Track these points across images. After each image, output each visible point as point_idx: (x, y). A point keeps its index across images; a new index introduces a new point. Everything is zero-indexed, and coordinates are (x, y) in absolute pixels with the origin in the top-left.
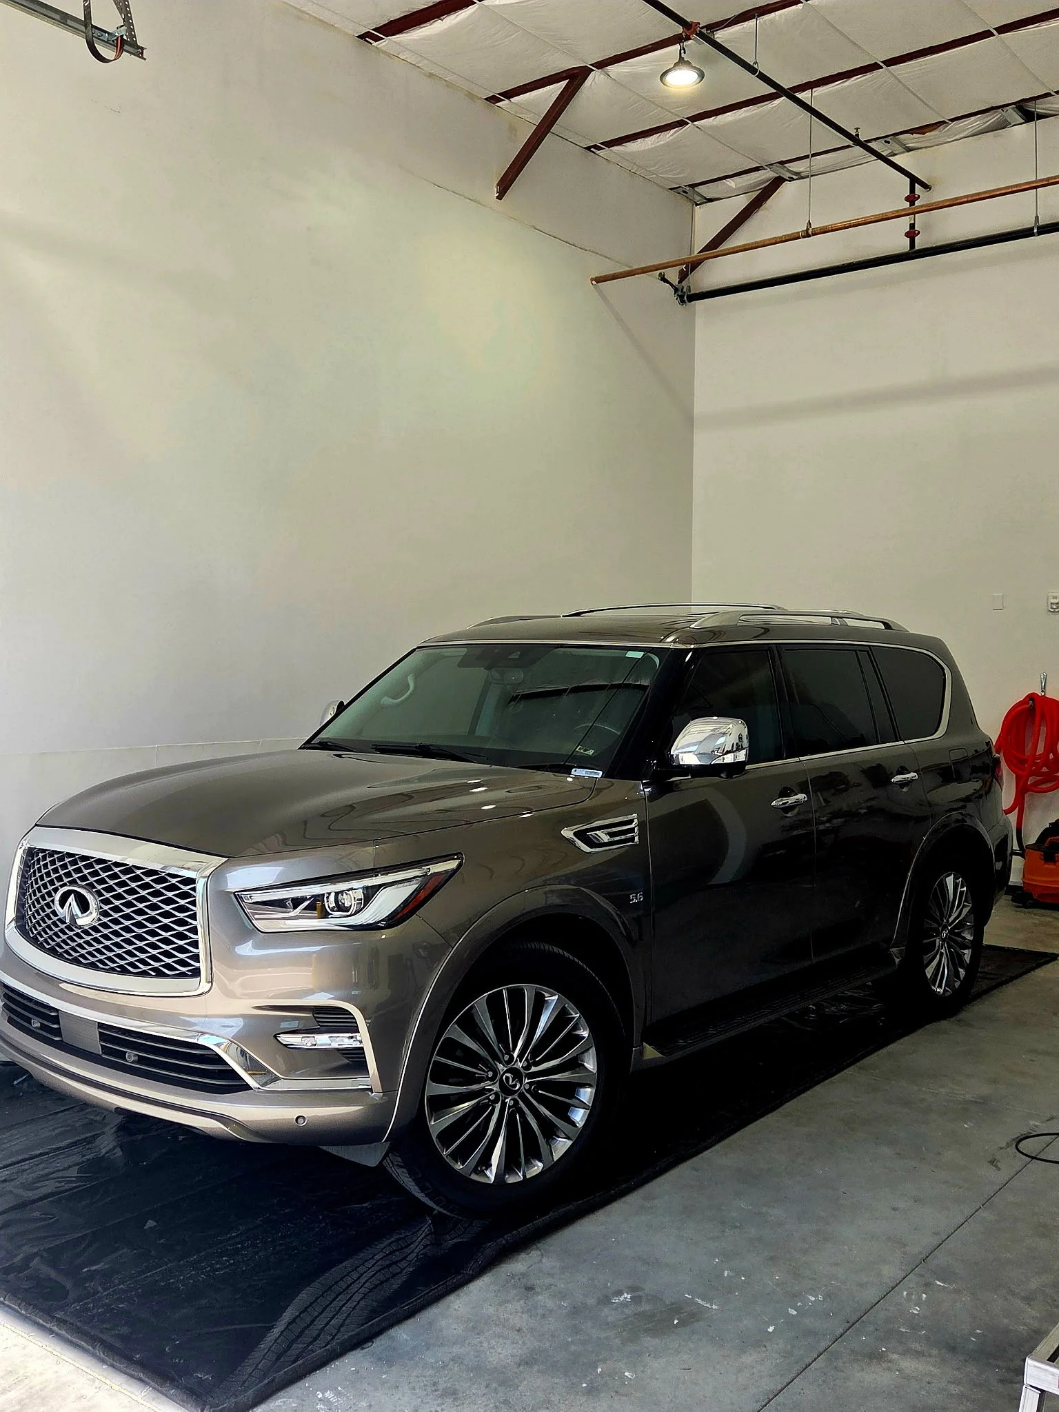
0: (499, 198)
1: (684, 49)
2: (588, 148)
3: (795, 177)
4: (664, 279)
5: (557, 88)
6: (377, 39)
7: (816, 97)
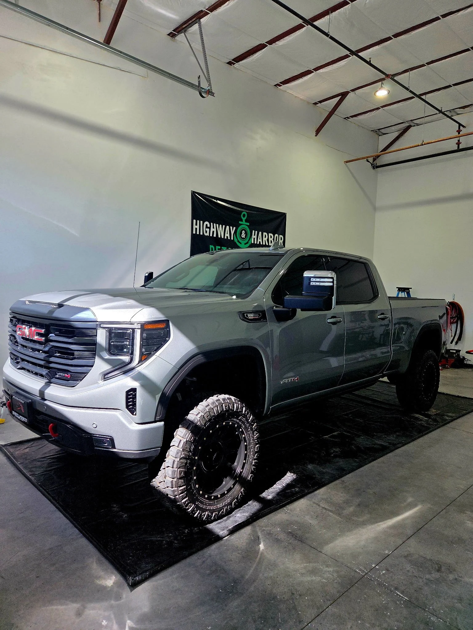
0: (316, 136)
1: (383, 83)
2: (345, 118)
3: (415, 125)
4: (368, 161)
5: (338, 99)
6: (280, 86)
7: (427, 97)
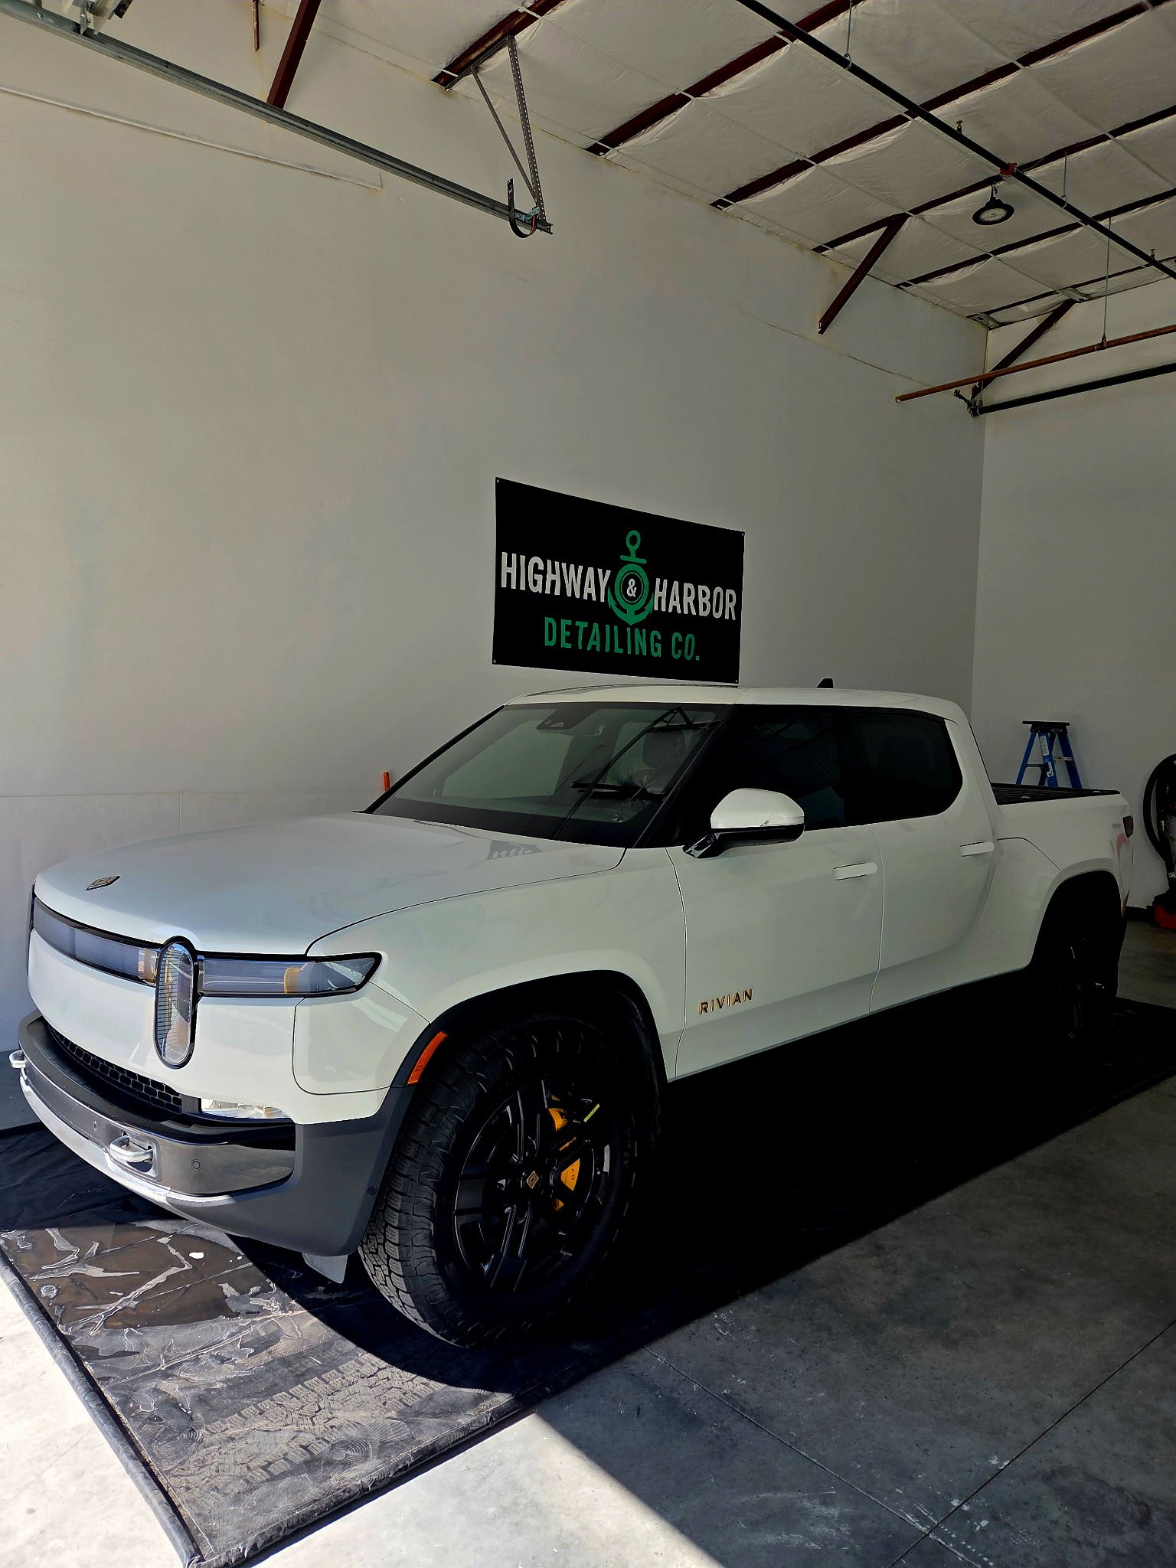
0: (821, 332)
1: (997, 189)
2: (898, 286)
3: (1085, 298)
4: (958, 394)
5: (877, 234)
6: (726, 205)
7: (1115, 224)
